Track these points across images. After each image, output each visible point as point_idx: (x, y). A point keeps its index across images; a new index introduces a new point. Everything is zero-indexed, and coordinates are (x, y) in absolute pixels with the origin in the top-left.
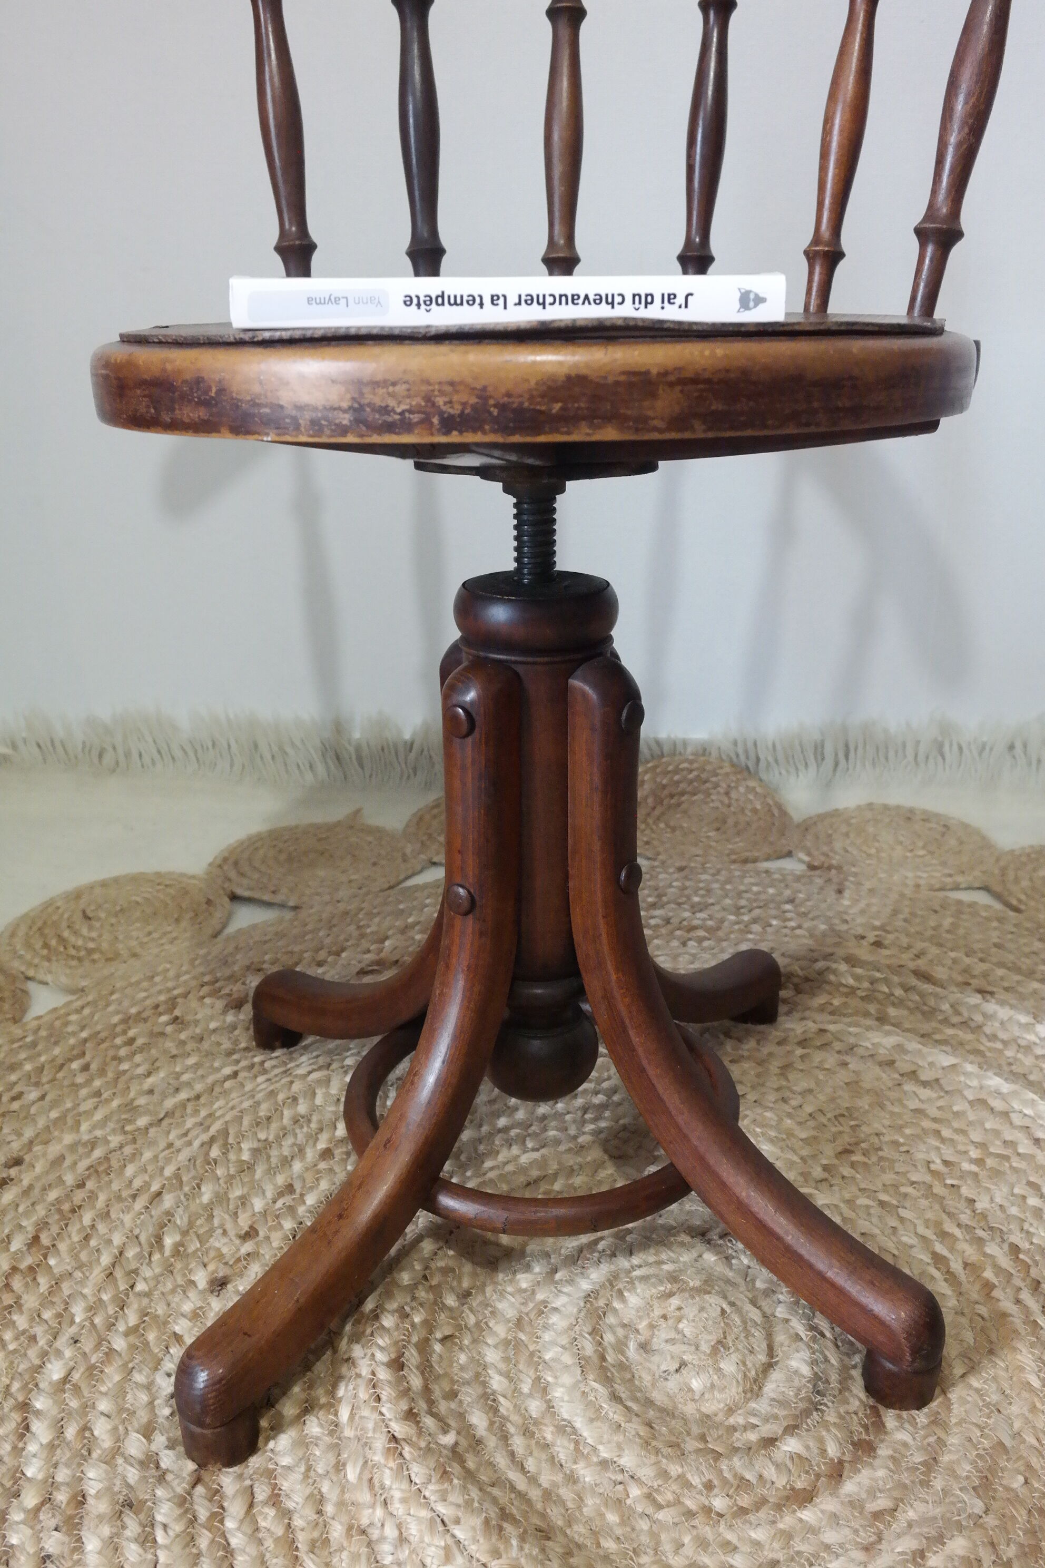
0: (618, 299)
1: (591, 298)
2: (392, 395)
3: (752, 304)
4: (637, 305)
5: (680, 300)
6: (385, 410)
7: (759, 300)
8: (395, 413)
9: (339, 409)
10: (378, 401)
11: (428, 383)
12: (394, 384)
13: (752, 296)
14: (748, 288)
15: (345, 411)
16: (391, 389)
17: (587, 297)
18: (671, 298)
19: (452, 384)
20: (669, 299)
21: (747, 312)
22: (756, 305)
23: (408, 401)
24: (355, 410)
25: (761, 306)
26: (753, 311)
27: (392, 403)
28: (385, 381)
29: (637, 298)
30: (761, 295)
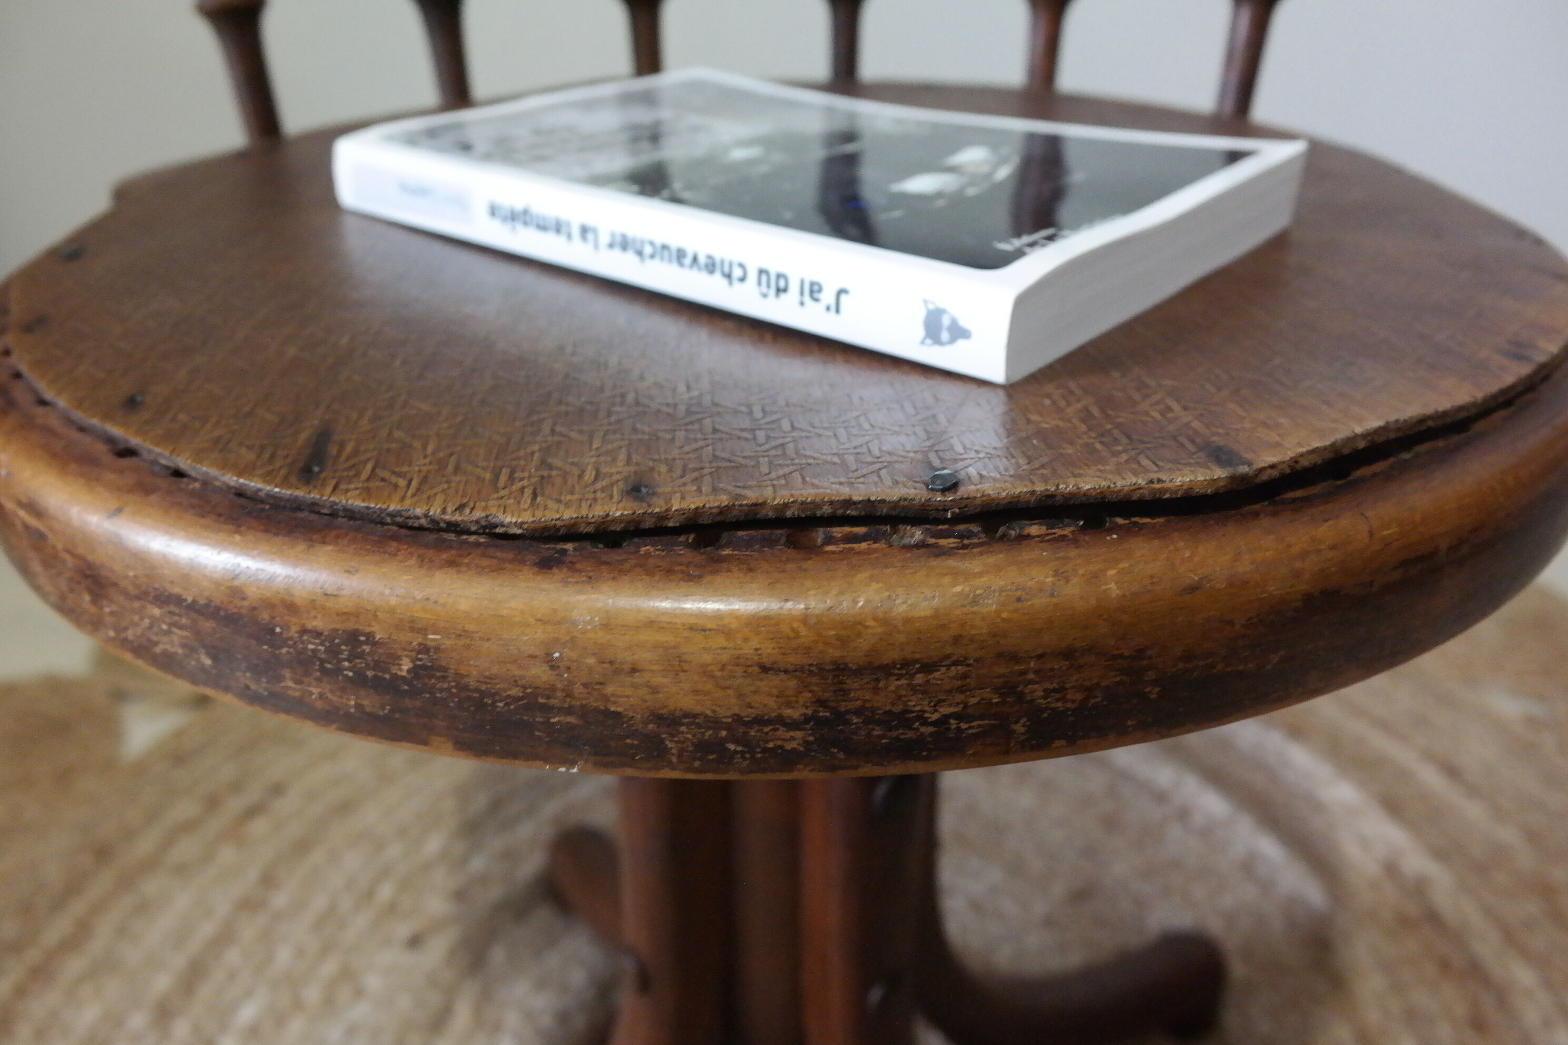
0: (737, 273)
1: (702, 260)
2: (923, 690)
3: (945, 336)
4: (764, 289)
5: (827, 296)
6: (904, 719)
7: (959, 333)
8: (925, 722)
9: (780, 721)
10: (882, 702)
11: (1014, 658)
12: (928, 667)
13: (946, 321)
14: (941, 305)
15: (792, 725)
16: (919, 679)
17: (695, 259)
18: (814, 290)
19: (1068, 654)
20: (812, 292)
21: (937, 349)
22: (952, 340)
23: (960, 697)
24: (820, 723)
25: (961, 343)
26: (948, 348)
27: (915, 703)
28: (906, 664)
29: (764, 278)
30: (963, 323)
